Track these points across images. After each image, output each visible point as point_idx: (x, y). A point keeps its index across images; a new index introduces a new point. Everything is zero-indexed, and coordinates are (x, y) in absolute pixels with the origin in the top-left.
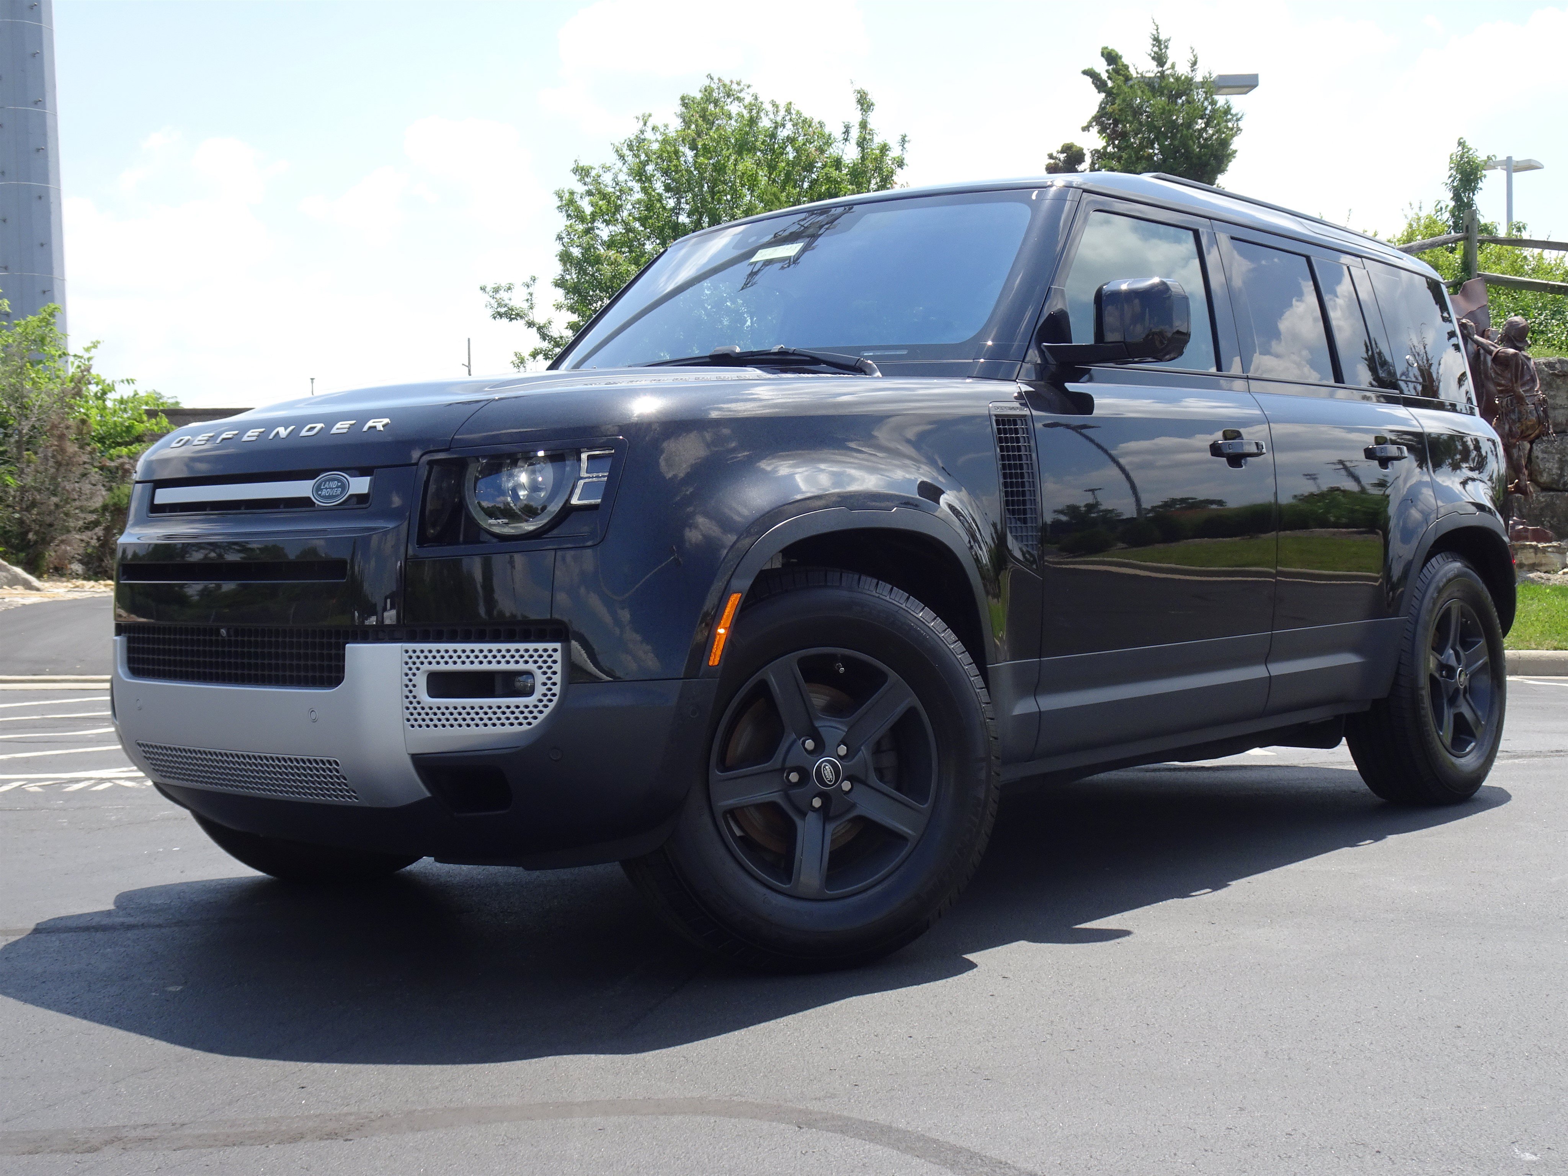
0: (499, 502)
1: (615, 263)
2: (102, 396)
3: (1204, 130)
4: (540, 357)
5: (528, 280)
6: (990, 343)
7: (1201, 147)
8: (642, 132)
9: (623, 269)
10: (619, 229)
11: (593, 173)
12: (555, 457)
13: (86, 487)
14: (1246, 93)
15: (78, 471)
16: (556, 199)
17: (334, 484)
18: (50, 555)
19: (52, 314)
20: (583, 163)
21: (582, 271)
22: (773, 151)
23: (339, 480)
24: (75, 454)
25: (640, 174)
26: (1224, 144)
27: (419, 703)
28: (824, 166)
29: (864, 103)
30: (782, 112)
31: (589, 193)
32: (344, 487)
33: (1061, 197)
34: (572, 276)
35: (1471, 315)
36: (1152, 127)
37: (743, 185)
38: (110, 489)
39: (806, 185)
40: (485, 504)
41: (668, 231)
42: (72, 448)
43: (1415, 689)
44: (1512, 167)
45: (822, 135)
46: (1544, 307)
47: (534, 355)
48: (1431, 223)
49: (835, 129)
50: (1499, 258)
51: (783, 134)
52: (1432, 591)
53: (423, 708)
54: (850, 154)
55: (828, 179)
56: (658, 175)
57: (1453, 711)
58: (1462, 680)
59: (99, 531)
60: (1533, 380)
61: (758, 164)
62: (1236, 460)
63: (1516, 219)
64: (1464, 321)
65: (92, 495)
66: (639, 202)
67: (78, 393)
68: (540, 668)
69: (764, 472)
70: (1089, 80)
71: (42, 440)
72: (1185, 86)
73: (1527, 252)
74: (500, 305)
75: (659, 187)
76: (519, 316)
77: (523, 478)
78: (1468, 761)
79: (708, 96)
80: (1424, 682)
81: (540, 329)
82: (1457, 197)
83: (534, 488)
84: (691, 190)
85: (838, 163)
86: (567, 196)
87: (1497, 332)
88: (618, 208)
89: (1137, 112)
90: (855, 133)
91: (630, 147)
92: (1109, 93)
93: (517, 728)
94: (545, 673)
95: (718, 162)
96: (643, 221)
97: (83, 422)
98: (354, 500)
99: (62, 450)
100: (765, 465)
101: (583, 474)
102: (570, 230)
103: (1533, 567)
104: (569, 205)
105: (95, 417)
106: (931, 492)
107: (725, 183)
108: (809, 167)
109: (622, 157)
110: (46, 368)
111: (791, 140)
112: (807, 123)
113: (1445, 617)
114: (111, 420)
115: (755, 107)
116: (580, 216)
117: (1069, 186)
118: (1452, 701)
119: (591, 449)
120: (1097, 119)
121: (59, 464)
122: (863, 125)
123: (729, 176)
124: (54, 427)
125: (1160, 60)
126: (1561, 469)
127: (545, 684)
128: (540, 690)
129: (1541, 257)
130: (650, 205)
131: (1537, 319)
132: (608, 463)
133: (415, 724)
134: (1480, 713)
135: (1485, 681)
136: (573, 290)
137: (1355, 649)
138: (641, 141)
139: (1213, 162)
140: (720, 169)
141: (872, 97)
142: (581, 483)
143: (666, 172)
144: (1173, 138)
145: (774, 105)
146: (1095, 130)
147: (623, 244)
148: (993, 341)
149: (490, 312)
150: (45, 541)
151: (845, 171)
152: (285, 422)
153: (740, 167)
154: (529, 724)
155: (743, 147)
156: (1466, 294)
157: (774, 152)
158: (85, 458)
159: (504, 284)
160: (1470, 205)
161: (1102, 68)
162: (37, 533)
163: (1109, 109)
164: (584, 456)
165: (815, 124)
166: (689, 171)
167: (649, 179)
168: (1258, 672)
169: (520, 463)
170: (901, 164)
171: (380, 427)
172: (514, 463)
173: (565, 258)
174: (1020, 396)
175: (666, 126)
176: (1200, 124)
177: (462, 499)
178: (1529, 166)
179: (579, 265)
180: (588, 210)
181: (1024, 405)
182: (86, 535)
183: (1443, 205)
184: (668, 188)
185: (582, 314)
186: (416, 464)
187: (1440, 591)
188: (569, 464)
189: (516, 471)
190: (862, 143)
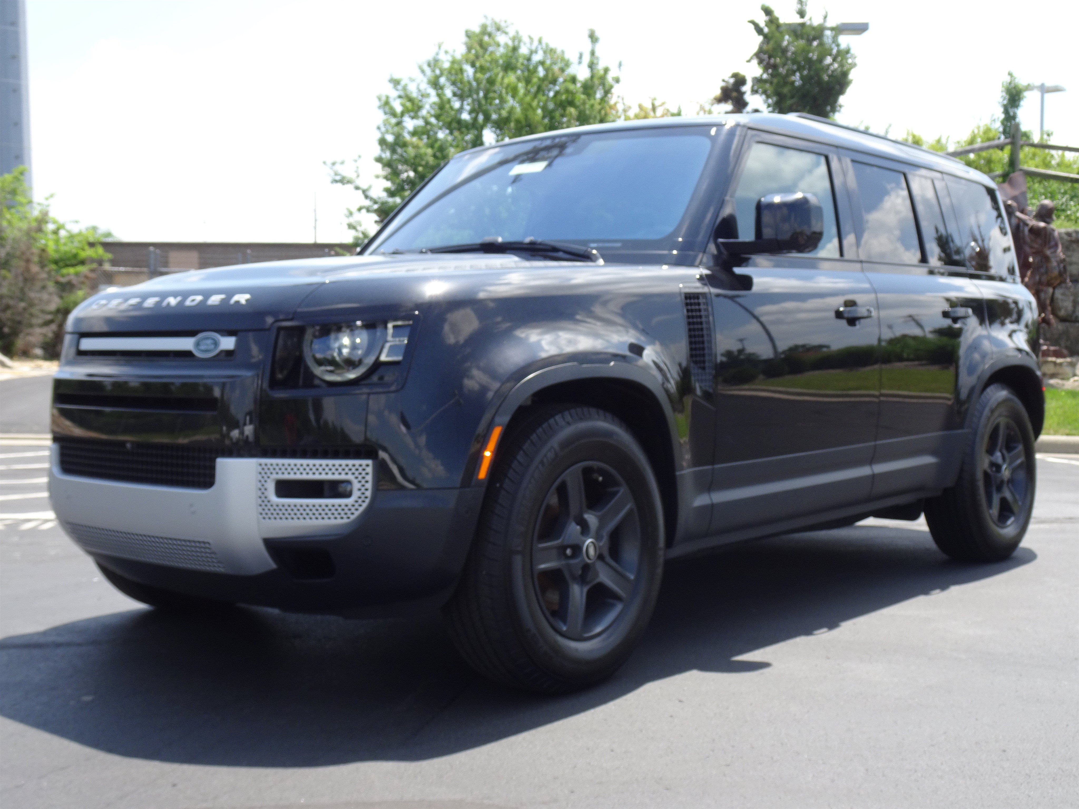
0: (328, 355)
1: (416, 147)
2: (56, 232)
3: (831, 64)
4: (364, 211)
5: (356, 158)
6: (680, 239)
7: (829, 76)
8: (437, 54)
9: (423, 151)
10: (420, 122)
11: (403, 83)
12: (370, 326)
13: (45, 296)
14: (860, 34)
15: (38, 284)
16: (377, 100)
17: (209, 342)
18: (20, 343)
19: (22, 173)
20: (396, 76)
21: (393, 151)
22: (529, 70)
23: (213, 339)
24: (37, 273)
25: (435, 84)
26: (845, 74)
27: (269, 501)
28: (565, 81)
29: (593, 37)
30: (536, 43)
31: (400, 97)
32: (216, 344)
33: (732, 132)
34: (387, 155)
35: (1014, 198)
36: (794, 62)
37: (507, 93)
38: (61, 297)
39: (551, 94)
40: (319, 356)
41: (454, 125)
42: (35, 268)
43: (973, 481)
44: (1044, 90)
45: (563, 59)
46: (1065, 193)
47: (360, 209)
48: (988, 130)
49: (572, 56)
50: (1034, 155)
51: (536, 58)
52: (987, 412)
53: (272, 506)
54: (583, 74)
55: (567, 91)
56: (448, 84)
57: (1000, 496)
58: (1006, 472)
59: (54, 327)
60: (1056, 246)
61: (519, 79)
62: (852, 321)
63: (1046, 128)
64: (1010, 202)
65: (48, 302)
66: (434, 103)
67: (39, 230)
68: (357, 478)
69: (519, 339)
70: (752, 26)
71: (15, 262)
72: (818, 32)
73: (1053, 152)
74: (336, 174)
75: (448, 93)
76: (349, 182)
77: (346, 341)
78: (1009, 530)
79: (484, 31)
80: (980, 475)
81: (364, 192)
82: (1006, 112)
83: (354, 347)
84: (470, 96)
85: (573, 80)
86: (384, 99)
87: (1032, 211)
88: (420, 108)
89: (784, 51)
90: (587, 59)
91: (429, 65)
92: (765, 36)
93: (339, 521)
94: (360, 482)
95: (490, 77)
96: (437, 117)
97: (43, 250)
98: (223, 354)
99: (28, 270)
100: (521, 333)
101: (389, 338)
102: (386, 123)
103: (1053, 376)
104: (386, 105)
105: (51, 247)
106: (637, 350)
107: (495, 92)
108: (554, 82)
109: (423, 72)
110: (18, 212)
111: (542, 63)
112: (552, 51)
113: (995, 431)
114: (63, 249)
115: (517, 39)
116: (394, 114)
117: (738, 125)
118: (999, 489)
119: (396, 319)
120: (757, 55)
121: (26, 280)
122: (593, 53)
123: (497, 87)
124: (23, 253)
125: (802, 14)
126: (1074, 307)
127: (360, 490)
128: (356, 494)
129: (1063, 156)
130: (442, 106)
131: (1061, 200)
132: (407, 331)
133: (266, 517)
134: (1017, 497)
135: (1021, 475)
136: (388, 164)
137: (933, 453)
138: (436, 61)
139: (837, 87)
140: (491, 82)
141: (598, 34)
142: (387, 345)
143: (454, 83)
144: (809, 70)
145: (531, 39)
146: (755, 62)
147: (423, 133)
148: (683, 238)
149: (330, 179)
150: (15, 333)
151: (579, 85)
152: (175, 294)
153: (506, 81)
154: (348, 518)
155: (508, 67)
156: (1012, 183)
157: (530, 72)
158: (44, 275)
159: (339, 160)
160: (1014, 117)
161: (762, 20)
162: (10, 327)
163: (765, 47)
164: (390, 325)
165: (559, 51)
166: (469, 82)
167: (442, 88)
168: (864, 471)
169: (344, 329)
170: (617, 80)
171: (243, 302)
172: (339, 329)
173: (382, 142)
174: (701, 278)
175: (454, 51)
176: (829, 60)
177: (301, 352)
178: (1056, 89)
179: (393, 148)
180: (399, 109)
181: (705, 285)
182: (45, 330)
183: (995, 117)
184: (455, 94)
185: (393, 183)
186: (269, 330)
187: (992, 411)
188: (379, 332)
189: (341, 335)
190: (591, 66)
